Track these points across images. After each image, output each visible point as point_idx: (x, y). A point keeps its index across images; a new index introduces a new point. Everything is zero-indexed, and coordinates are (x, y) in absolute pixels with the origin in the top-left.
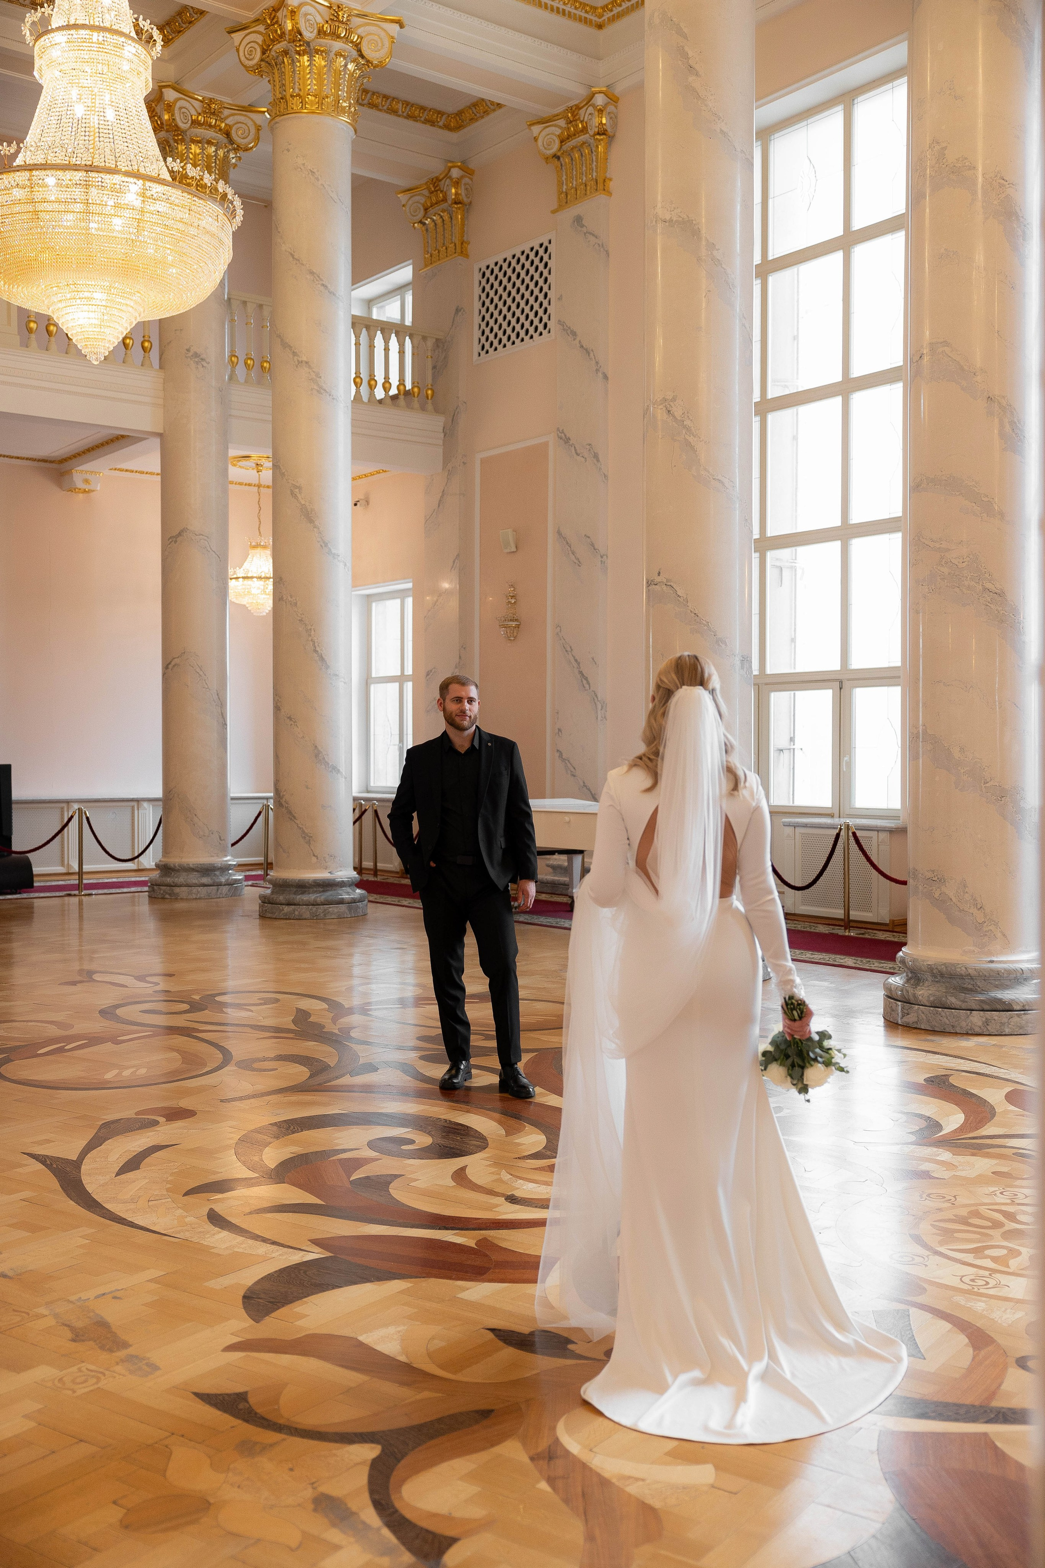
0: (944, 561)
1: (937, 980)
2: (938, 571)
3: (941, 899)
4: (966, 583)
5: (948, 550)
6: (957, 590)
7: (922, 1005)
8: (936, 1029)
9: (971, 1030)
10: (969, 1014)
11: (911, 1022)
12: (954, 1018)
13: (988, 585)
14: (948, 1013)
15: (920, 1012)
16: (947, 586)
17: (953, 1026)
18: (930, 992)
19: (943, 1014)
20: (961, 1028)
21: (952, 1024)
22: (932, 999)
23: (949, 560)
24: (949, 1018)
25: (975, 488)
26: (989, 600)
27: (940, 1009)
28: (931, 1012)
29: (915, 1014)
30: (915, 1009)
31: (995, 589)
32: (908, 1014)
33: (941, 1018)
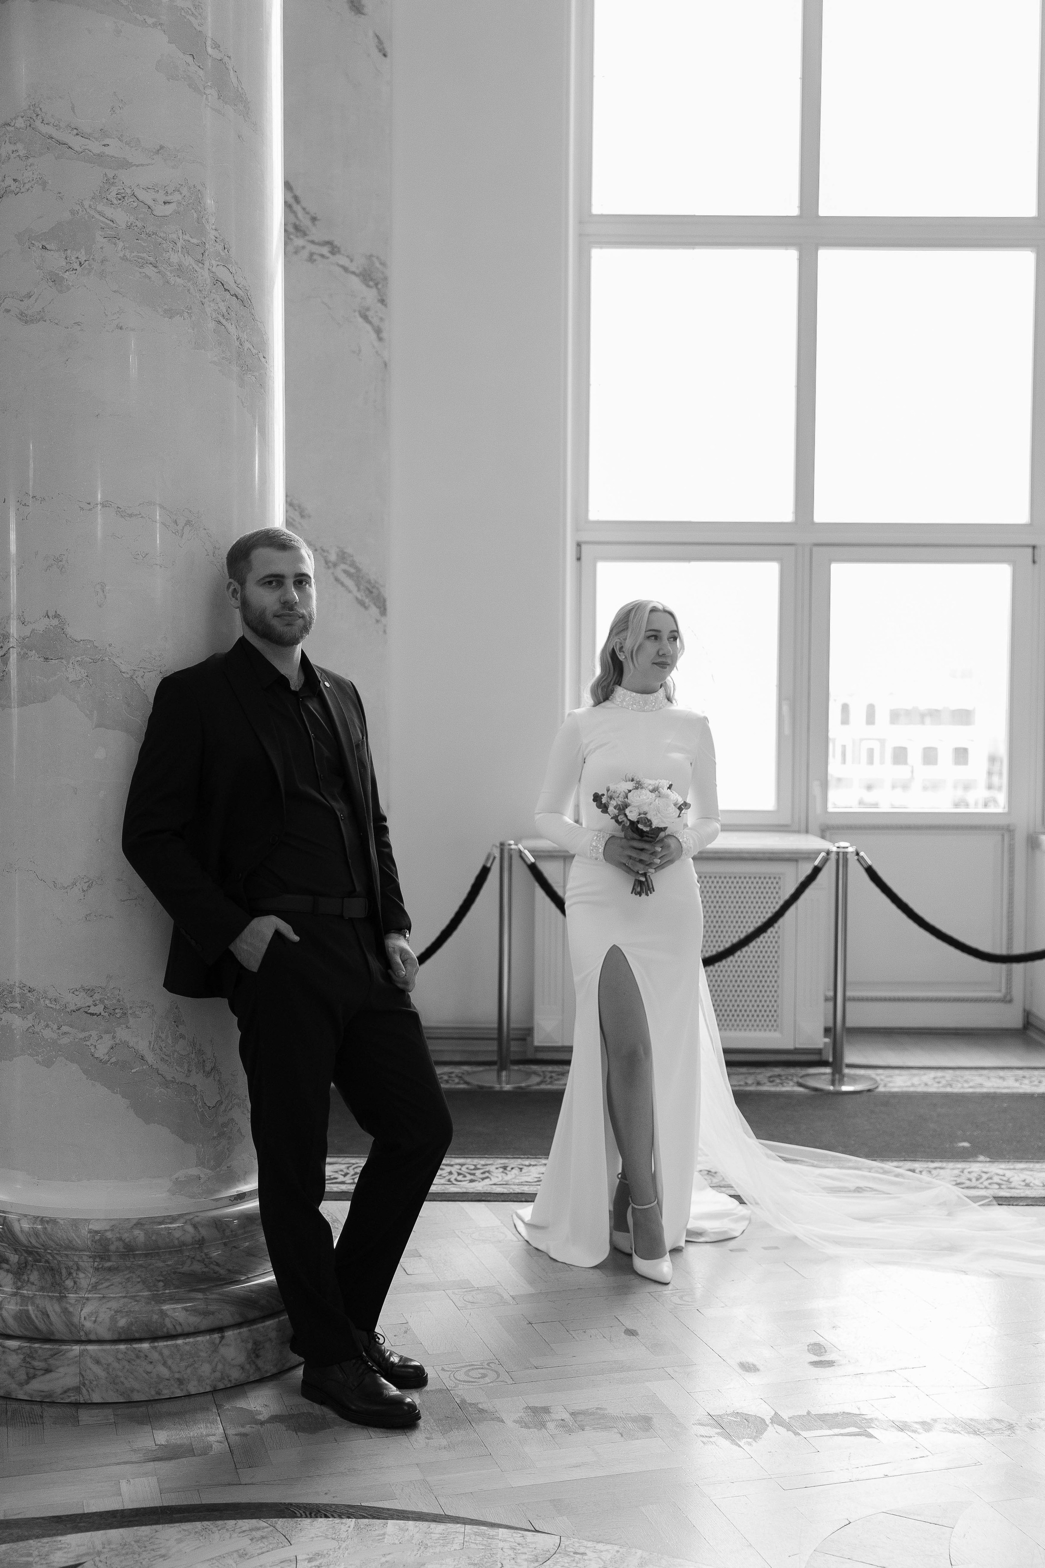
0: (114, 191)
1: (108, 1264)
2: (97, 216)
3: (113, 1060)
4: (175, 258)
5: (125, 164)
6: (149, 270)
7: (90, 1342)
8: (136, 1397)
9: (222, 1379)
10: (217, 1341)
11: (59, 1391)
12: (182, 1360)
13: (223, 274)
14: (166, 1352)
15: (89, 1362)
16: (124, 258)
17: (180, 1381)
18: (114, 1305)
19: (155, 1356)
20: (200, 1380)
21: (177, 1376)
22: (122, 1322)
23: (129, 191)
24: (170, 1362)
25: (192, 19)
26: (224, 310)
27: (146, 1346)
28: (120, 1356)
29: (74, 1369)
30: (71, 1355)
31: (234, 286)
32: (48, 1371)
33: (149, 1368)
